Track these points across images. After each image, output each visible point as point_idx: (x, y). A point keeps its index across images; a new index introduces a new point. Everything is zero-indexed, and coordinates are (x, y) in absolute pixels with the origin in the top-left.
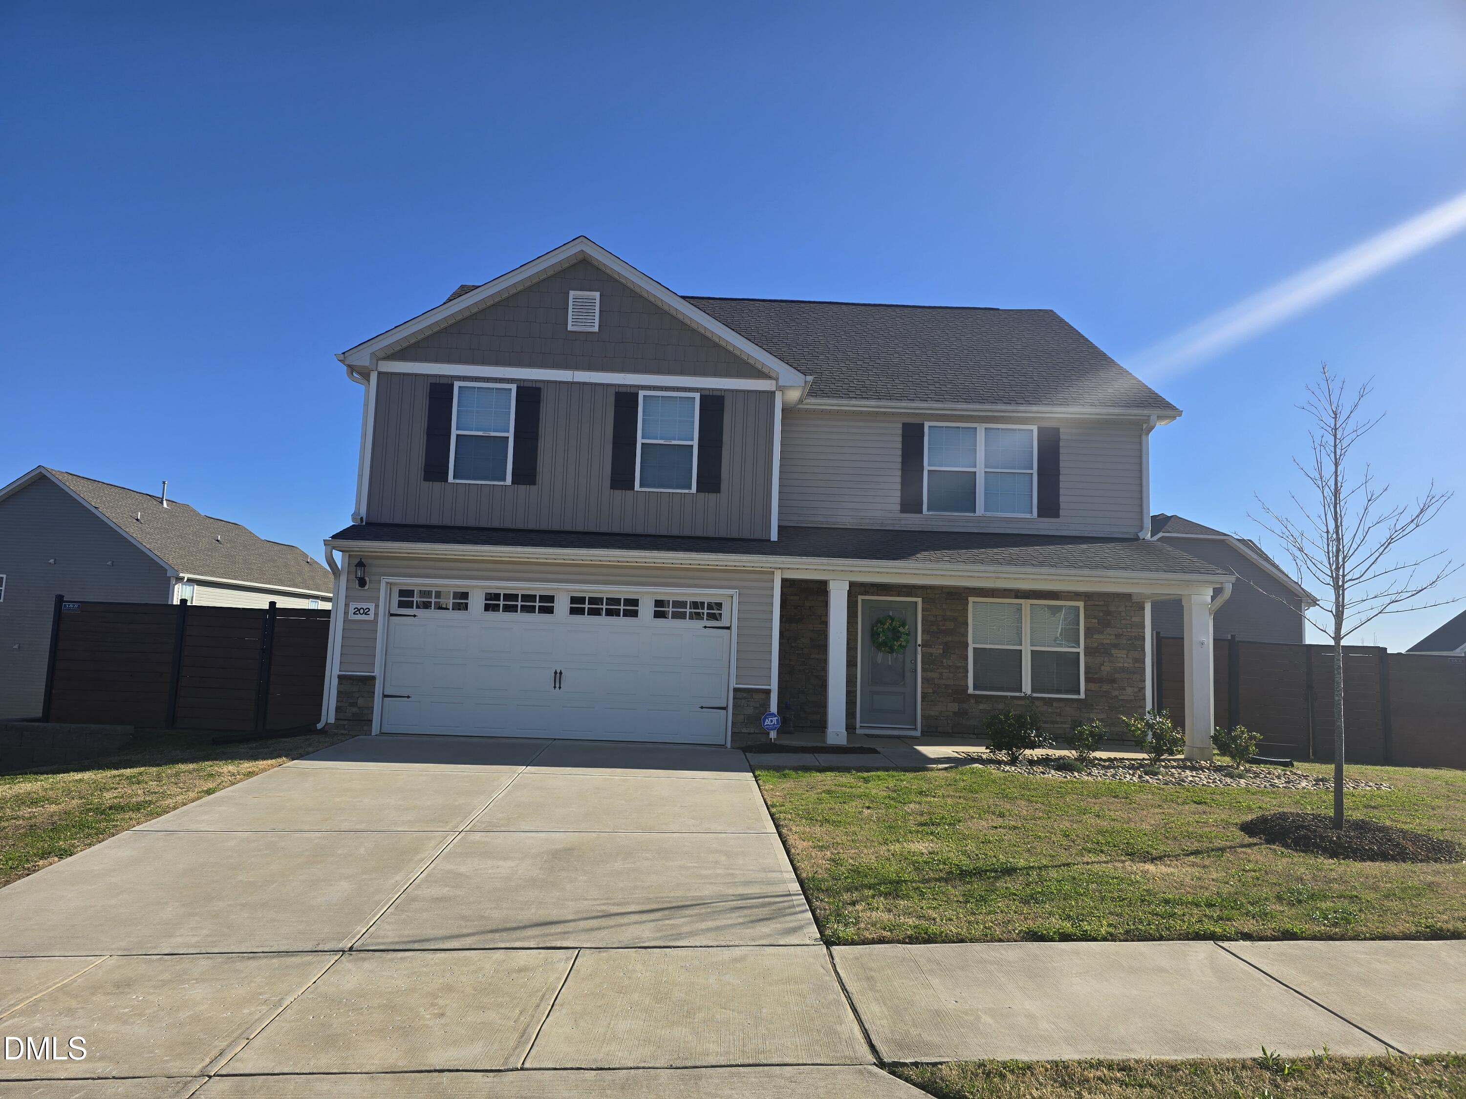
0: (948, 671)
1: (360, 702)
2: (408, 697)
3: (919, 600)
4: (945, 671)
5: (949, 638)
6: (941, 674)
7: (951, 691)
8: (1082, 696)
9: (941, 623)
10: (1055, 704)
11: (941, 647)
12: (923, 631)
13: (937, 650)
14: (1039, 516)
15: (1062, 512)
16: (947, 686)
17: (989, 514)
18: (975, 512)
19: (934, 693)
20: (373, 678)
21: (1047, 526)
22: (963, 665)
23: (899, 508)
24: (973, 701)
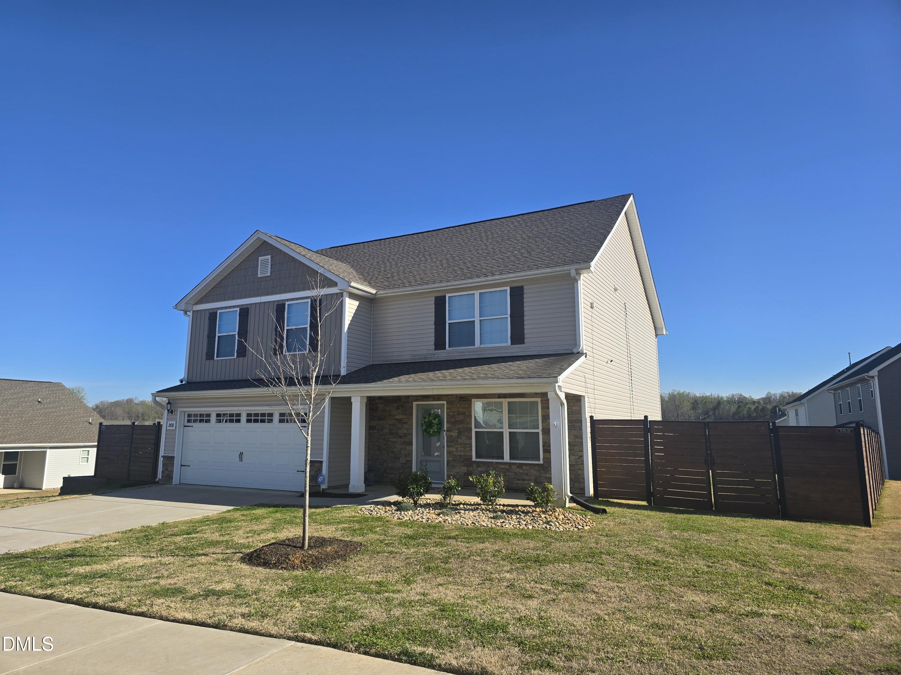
0: (460, 446)
1: (169, 468)
2: (189, 466)
3: (445, 402)
4: (459, 446)
5: (461, 426)
6: (457, 448)
7: (462, 459)
8: (541, 462)
9: (456, 416)
10: (524, 468)
11: (457, 431)
12: (447, 422)
13: (455, 434)
14: (511, 344)
15: (526, 341)
16: (460, 456)
17: (483, 346)
18: (474, 345)
19: (453, 460)
20: (173, 457)
21: (518, 350)
22: (469, 442)
23: (433, 347)
24: (475, 466)
